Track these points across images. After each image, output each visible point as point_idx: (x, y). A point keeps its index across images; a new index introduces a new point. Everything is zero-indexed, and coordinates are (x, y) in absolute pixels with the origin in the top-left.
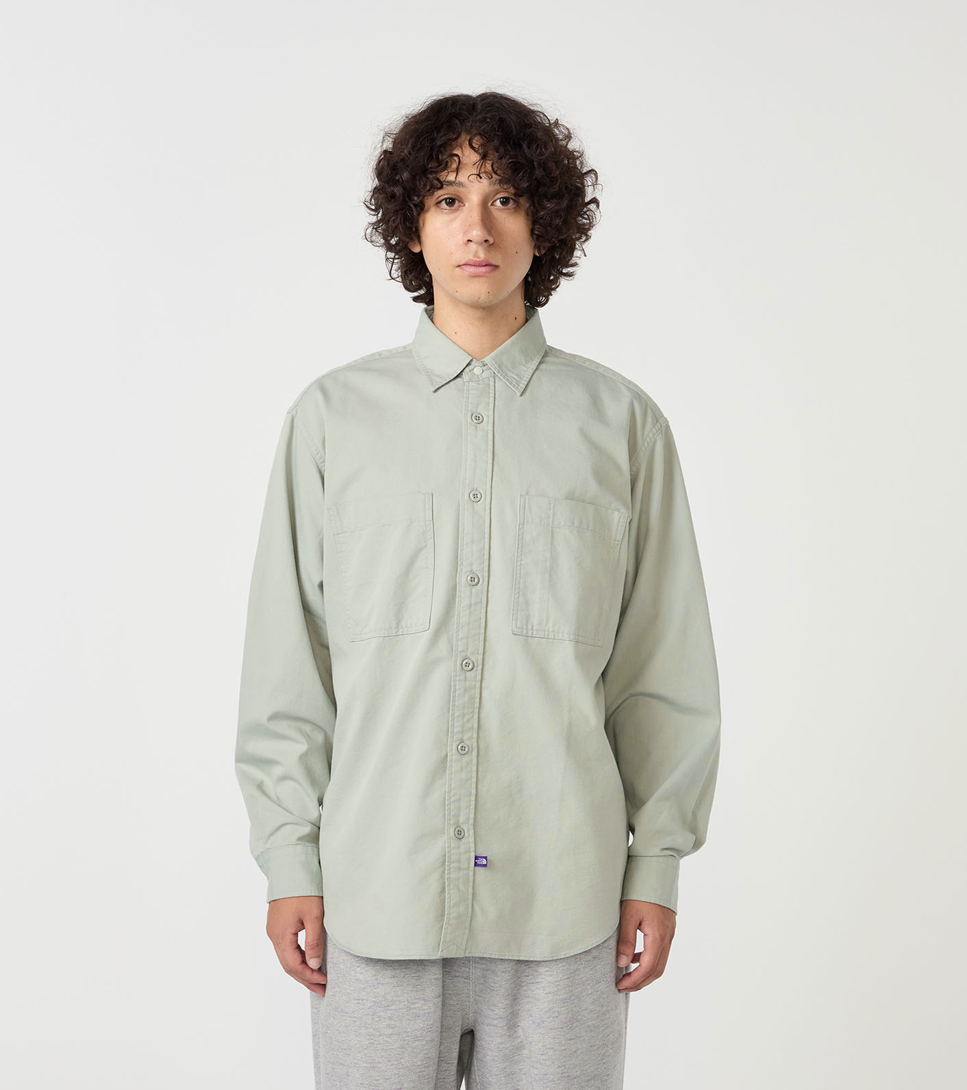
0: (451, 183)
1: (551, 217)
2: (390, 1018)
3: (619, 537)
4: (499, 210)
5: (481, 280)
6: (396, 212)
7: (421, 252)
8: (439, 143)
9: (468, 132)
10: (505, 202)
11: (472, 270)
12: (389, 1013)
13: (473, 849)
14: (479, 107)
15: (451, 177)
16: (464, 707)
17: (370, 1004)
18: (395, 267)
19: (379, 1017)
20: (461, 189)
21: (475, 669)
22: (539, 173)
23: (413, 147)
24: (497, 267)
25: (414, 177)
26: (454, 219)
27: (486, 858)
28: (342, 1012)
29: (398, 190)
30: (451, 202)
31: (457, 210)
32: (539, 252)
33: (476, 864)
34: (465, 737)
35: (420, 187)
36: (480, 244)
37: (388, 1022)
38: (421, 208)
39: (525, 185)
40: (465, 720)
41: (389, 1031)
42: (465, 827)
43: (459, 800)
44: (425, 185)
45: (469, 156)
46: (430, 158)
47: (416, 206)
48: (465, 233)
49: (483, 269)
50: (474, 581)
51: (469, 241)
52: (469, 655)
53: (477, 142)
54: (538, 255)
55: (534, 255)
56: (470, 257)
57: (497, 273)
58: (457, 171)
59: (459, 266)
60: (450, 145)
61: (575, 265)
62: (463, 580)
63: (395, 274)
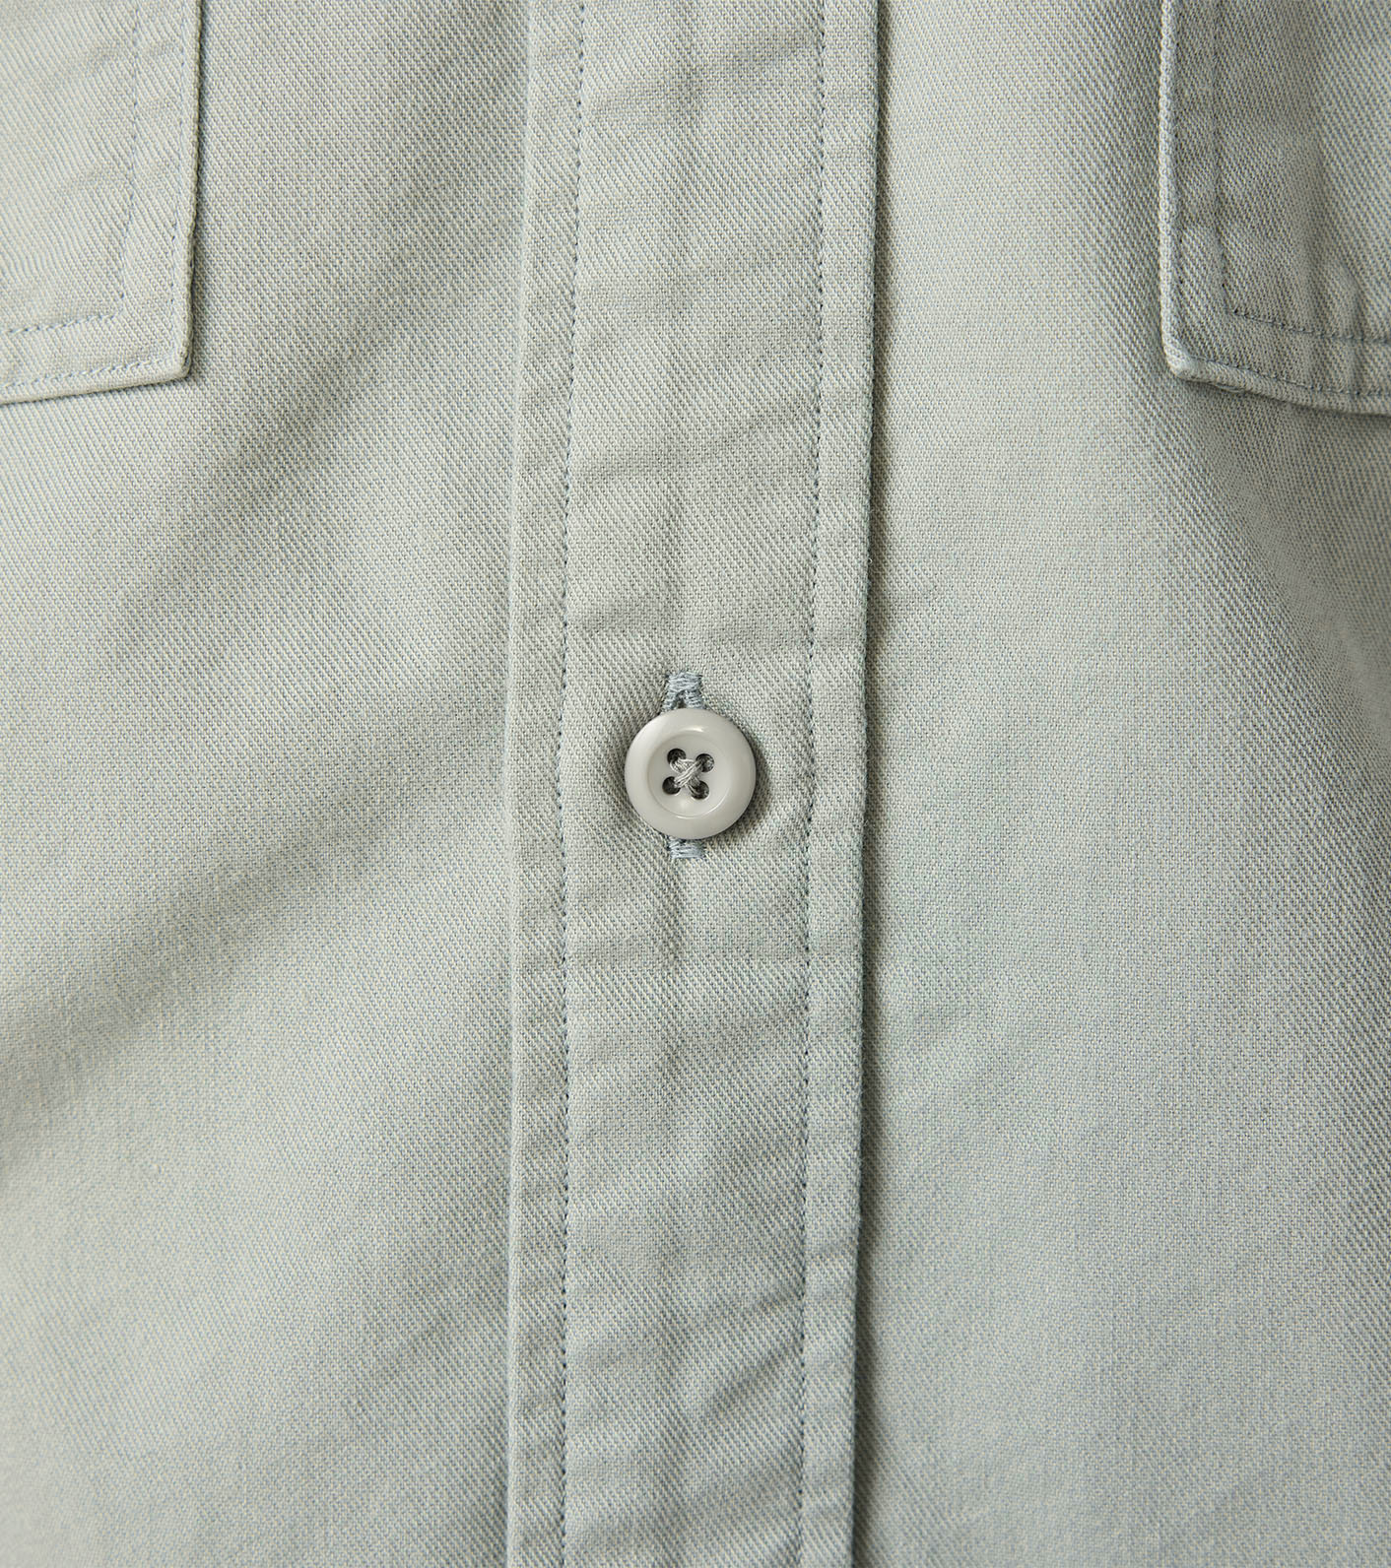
16: (670, 1255)
21: (780, 812)
40: (696, 1385)
52: (693, 651)
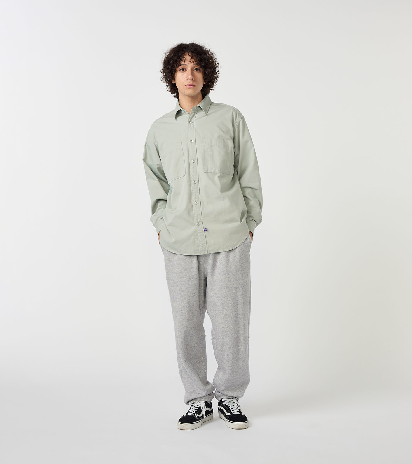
0: (183, 64)
1: (209, 73)
2: (186, 273)
3: (231, 146)
4: (195, 71)
5: (191, 89)
6: (169, 72)
7: (175, 83)
8: (180, 54)
9: (187, 52)
10: (197, 70)
11: (189, 86)
12: (185, 272)
13: (203, 227)
14: (190, 46)
15: (183, 63)
16: (195, 193)
17: (180, 270)
18: (168, 87)
19: (183, 273)
20: (186, 66)
21: (197, 183)
22: (207, 61)
23: (174, 55)
24: (195, 86)
25: (173, 63)
26: (184, 74)
27: (206, 229)
28: (173, 273)
29: (169, 66)
30: (183, 70)
31: (185, 72)
32: (205, 83)
33: (205, 231)
34: (197, 200)
35: (175, 65)
36: (191, 80)
37: (185, 274)
38: (176, 71)
39: (203, 64)
40: (196, 196)
41: (186, 276)
42: (200, 222)
43: (197, 216)
44: (177, 65)
45: (188, 57)
46: (178, 58)
47: (174, 70)
48: (187, 77)
49: (191, 86)
50: (194, 162)
51: (188, 79)
52: (195, 179)
53: (190, 54)
54: (205, 84)
55: (204, 84)
56: (188, 83)
57: (195, 87)
58: (185, 61)
59: (185, 86)
60: (183, 55)
61: (214, 87)
62: (191, 161)
63: (169, 89)
